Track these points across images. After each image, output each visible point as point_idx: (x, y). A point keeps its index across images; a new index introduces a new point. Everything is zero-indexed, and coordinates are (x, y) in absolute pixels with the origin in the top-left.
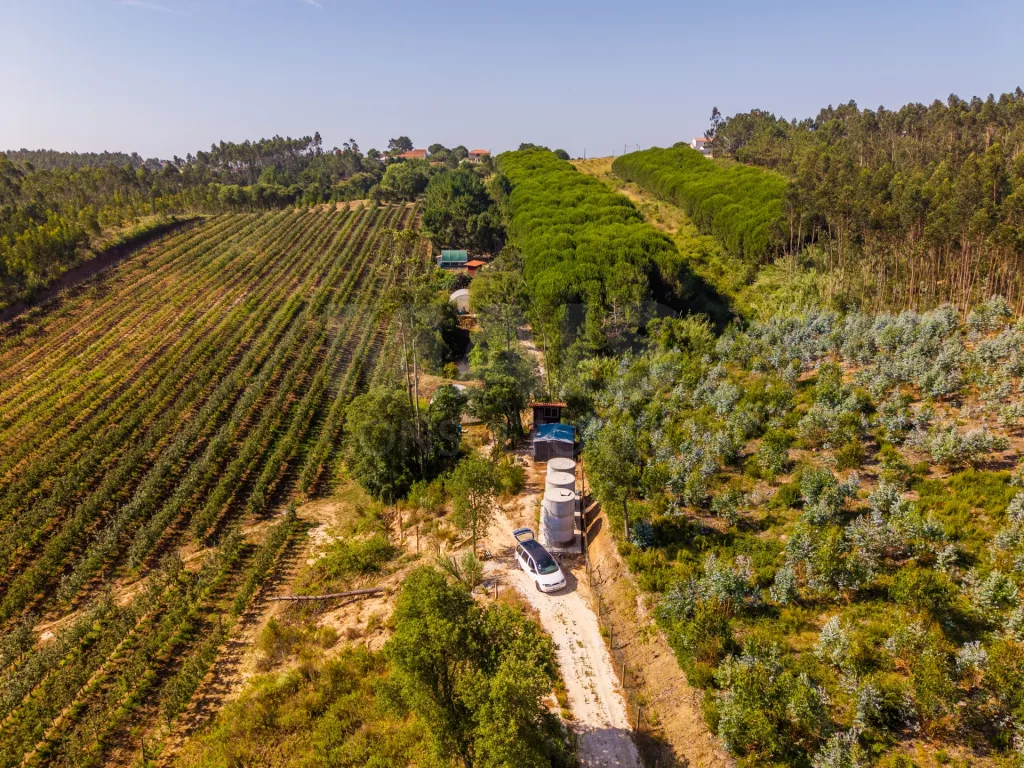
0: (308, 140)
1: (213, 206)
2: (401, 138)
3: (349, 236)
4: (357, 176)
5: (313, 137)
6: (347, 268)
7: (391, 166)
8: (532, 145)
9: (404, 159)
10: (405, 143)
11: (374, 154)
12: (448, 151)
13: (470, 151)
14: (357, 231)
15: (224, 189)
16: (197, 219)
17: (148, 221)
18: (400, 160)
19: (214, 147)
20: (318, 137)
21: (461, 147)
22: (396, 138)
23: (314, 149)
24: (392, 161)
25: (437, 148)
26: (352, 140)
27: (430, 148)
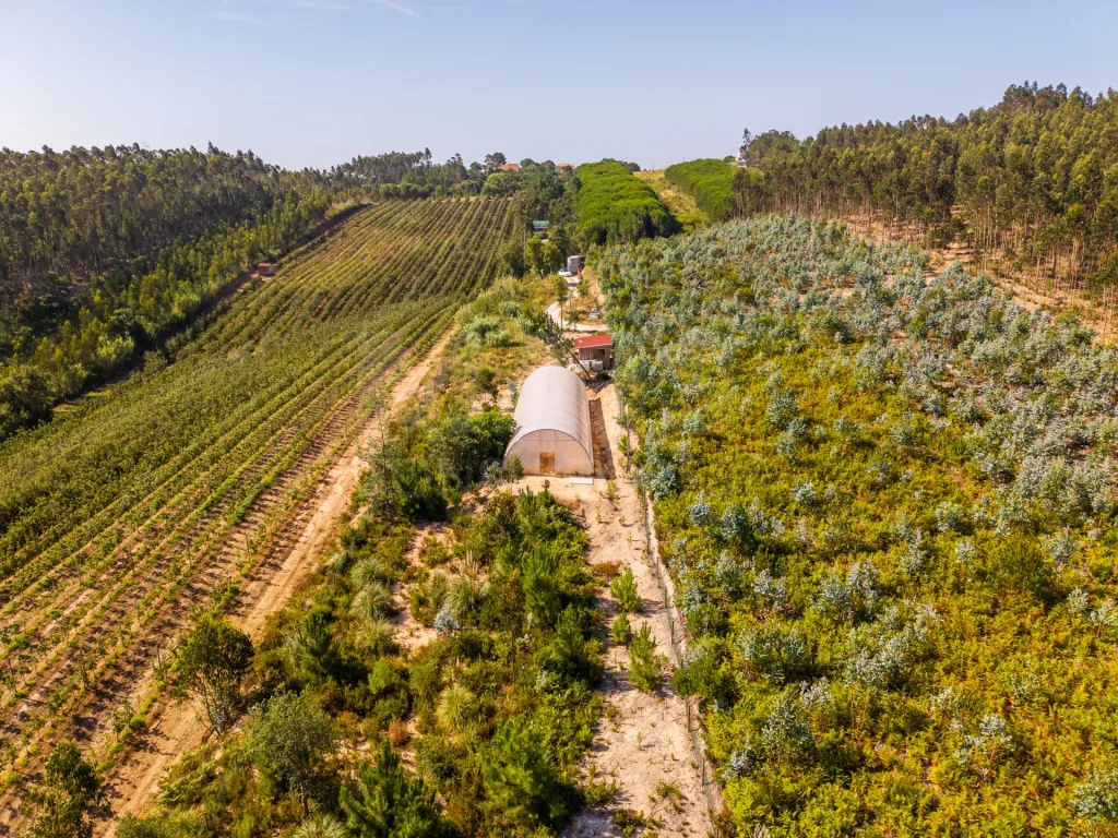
0: (420, 155)
1: (376, 196)
2: (496, 154)
3: (472, 216)
4: (465, 183)
5: (424, 152)
6: (475, 230)
7: (491, 175)
8: (613, 160)
9: (501, 170)
10: (500, 158)
11: (476, 166)
12: (537, 164)
13: (556, 165)
14: (477, 212)
15: (383, 186)
16: (370, 204)
17: (350, 203)
18: (498, 171)
19: (354, 159)
20: (428, 151)
21: (549, 161)
22: (492, 154)
23: (425, 163)
24: (491, 171)
25: (528, 162)
26: (457, 155)
27: (522, 163)
